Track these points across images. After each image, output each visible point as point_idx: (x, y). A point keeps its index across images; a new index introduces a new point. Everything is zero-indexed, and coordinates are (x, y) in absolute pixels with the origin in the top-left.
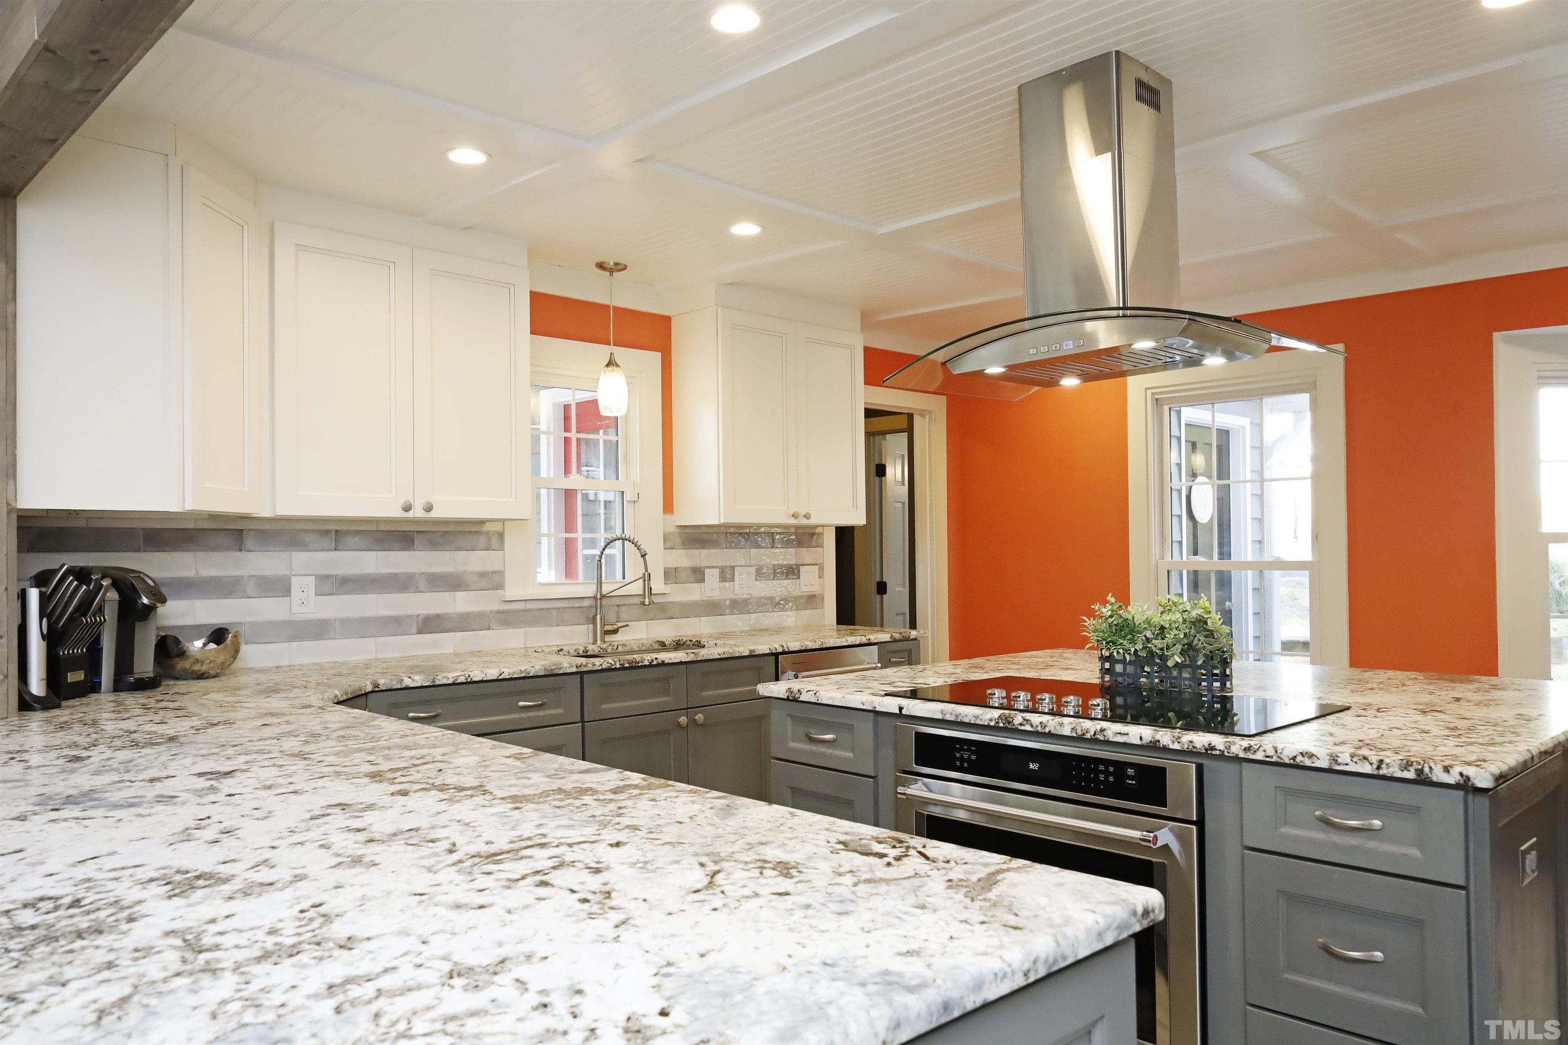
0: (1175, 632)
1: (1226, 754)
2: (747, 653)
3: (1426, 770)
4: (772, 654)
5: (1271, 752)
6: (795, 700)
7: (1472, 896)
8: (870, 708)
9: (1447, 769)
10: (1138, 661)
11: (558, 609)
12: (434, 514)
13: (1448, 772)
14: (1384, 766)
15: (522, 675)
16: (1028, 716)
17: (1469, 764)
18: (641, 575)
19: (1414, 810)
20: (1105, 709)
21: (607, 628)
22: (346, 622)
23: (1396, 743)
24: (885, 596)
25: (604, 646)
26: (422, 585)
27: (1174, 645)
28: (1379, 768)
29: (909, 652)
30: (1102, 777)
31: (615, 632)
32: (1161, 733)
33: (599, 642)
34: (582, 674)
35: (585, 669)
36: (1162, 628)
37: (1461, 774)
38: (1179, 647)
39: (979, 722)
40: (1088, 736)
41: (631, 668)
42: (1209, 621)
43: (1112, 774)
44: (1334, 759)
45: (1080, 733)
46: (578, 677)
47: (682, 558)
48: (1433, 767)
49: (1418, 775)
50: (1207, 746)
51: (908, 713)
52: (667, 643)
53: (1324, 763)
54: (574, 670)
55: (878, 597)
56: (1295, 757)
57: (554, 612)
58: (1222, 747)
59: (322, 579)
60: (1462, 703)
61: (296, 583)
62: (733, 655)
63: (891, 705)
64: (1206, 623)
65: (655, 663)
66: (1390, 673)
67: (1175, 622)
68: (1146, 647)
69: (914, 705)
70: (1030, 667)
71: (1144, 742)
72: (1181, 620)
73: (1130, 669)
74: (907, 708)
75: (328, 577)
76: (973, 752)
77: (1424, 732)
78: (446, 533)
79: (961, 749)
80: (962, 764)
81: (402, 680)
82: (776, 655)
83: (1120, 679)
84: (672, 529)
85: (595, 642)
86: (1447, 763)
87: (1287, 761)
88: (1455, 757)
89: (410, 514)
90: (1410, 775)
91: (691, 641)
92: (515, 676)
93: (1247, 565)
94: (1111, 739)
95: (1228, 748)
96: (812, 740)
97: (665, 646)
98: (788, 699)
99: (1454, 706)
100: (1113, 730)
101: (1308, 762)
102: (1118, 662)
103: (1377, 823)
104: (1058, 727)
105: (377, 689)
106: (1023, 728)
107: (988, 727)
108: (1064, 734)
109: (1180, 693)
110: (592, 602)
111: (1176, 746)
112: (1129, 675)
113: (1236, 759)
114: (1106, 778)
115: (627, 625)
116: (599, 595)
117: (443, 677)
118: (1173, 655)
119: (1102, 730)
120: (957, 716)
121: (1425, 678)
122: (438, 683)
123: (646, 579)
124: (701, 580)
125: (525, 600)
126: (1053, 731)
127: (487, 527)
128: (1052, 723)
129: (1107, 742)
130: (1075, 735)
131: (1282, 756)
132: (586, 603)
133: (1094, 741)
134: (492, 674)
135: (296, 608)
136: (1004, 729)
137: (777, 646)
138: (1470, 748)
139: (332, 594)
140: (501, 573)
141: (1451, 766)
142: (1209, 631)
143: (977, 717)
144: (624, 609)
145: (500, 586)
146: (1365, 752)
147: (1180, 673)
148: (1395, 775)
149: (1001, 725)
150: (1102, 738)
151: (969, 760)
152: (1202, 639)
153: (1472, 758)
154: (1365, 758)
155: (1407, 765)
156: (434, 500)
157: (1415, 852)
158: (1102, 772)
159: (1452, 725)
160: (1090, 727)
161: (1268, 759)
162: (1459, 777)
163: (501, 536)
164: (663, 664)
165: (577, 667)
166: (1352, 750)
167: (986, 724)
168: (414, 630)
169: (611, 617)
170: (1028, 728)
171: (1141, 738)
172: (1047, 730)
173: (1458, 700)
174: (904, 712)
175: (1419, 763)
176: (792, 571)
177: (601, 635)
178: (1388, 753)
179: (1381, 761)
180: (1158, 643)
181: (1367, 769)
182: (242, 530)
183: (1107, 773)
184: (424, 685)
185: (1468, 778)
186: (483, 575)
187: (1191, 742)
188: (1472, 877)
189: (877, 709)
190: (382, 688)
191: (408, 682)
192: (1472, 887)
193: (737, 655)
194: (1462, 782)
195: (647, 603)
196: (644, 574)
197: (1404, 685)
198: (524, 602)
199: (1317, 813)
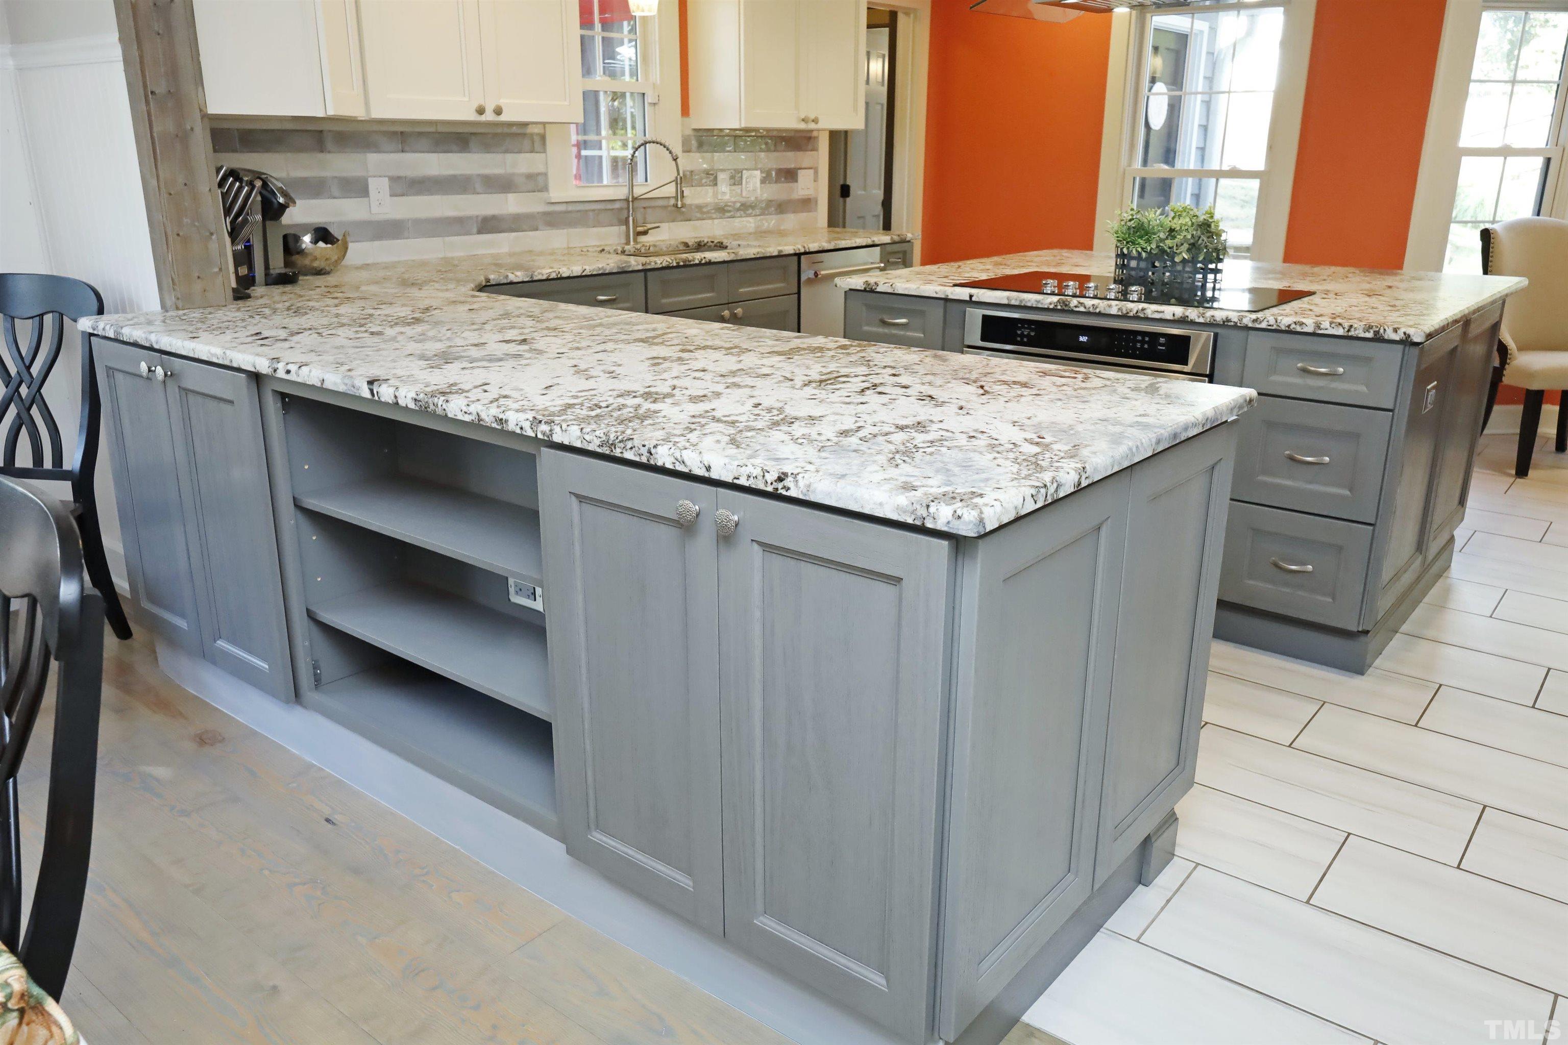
0: (1184, 233)
1: (1239, 324)
2: (776, 253)
3: (1382, 331)
4: (795, 254)
5: (1272, 322)
6: (872, 291)
7: (1395, 417)
8: (943, 297)
9: (1395, 330)
10: (1151, 258)
11: (594, 210)
12: (503, 118)
13: (1396, 332)
14: (1352, 329)
15: (600, 272)
16: (1082, 300)
17: (1411, 326)
18: (673, 178)
19: (1368, 360)
20: (1141, 294)
21: (640, 229)
22: (417, 222)
23: (1358, 315)
24: (848, 199)
25: (638, 246)
26: (478, 187)
27: (1182, 244)
28: (1349, 331)
29: (905, 253)
30: (1139, 345)
31: (645, 233)
32: (1190, 311)
33: (632, 243)
34: (645, 271)
35: (649, 267)
36: (1172, 230)
37: (1405, 333)
38: (1186, 246)
39: (1040, 306)
40: (1131, 314)
41: (685, 266)
42: (1213, 225)
43: (1146, 343)
44: (1318, 326)
45: (1125, 312)
46: (642, 274)
47: (697, 162)
48: (1387, 328)
49: (1375, 335)
50: (1224, 319)
51: (977, 300)
52: (690, 244)
53: (1309, 329)
54: (640, 267)
55: (841, 199)
56: (1290, 325)
57: (591, 213)
58: (1236, 320)
59: (395, 180)
60: (1394, 289)
61: (373, 184)
62: (765, 255)
63: (963, 293)
64: (1209, 226)
65: (703, 262)
66: (1333, 269)
67: (1185, 225)
68: (1159, 246)
69: (983, 294)
70: (1048, 264)
71: (1176, 317)
72: (1190, 223)
73: (1143, 265)
74: (978, 297)
75: (399, 178)
76: (1032, 330)
77: (1373, 308)
78: (495, 135)
79: (1023, 327)
80: (1022, 339)
81: (507, 276)
82: (798, 255)
83: (1133, 273)
84: (689, 132)
85: (628, 243)
86: (1396, 326)
87: (1283, 328)
88: (1400, 323)
89: (483, 118)
90: (1370, 335)
91: (712, 242)
92: (595, 273)
93: (1188, 173)
94: (1150, 316)
95: (1241, 320)
96: (884, 323)
97: (688, 246)
98: (865, 290)
99: (1389, 291)
100: (1152, 309)
101: (1299, 329)
102: (1133, 258)
103: (1341, 370)
104: (1107, 309)
105: (489, 284)
106: (1077, 309)
107: (1048, 310)
108: (1112, 313)
109: (1182, 283)
110: (624, 205)
111: (1201, 320)
112: (1141, 270)
113: (1247, 328)
114: (1142, 346)
115: (658, 227)
116: (631, 197)
117: (539, 274)
118: (1181, 253)
119: (1143, 310)
120: (1021, 301)
121: (1361, 272)
122: (535, 278)
123: (679, 182)
124: (715, 183)
125: (566, 202)
126: (1103, 311)
127: (531, 130)
128: (1102, 306)
129: (1147, 319)
130: (1120, 314)
131: (1280, 325)
132: (617, 205)
133: (1136, 318)
134: (576, 270)
135: (375, 209)
136: (1062, 311)
137: (800, 247)
138: (1408, 317)
139: (403, 195)
140: (545, 175)
141: (1399, 328)
142: (1210, 232)
143: (1038, 302)
144: (649, 211)
145: (545, 189)
146: (1339, 320)
147: (1184, 267)
148: (1360, 336)
149: (1059, 307)
150: (1142, 316)
151: (1028, 336)
152: (1205, 239)
153: (1411, 323)
154: (1340, 324)
155: (1368, 328)
156: (503, 102)
157: (1364, 389)
158: (1139, 341)
159: (1391, 304)
160: (1133, 307)
161: (1270, 327)
162: (1402, 335)
163: (543, 138)
164: (710, 263)
165: (643, 265)
166: (1331, 320)
167: (1046, 307)
168: (475, 230)
169: (639, 217)
170: (1082, 309)
171: (1174, 315)
172: (1097, 311)
173: (1390, 287)
174: (974, 299)
175: (1377, 327)
176: (790, 175)
177: (634, 235)
178: (1355, 321)
179: (1351, 326)
180: (1169, 242)
181: (1340, 332)
182: (321, 131)
183: (1143, 342)
184: (525, 280)
185: (1409, 336)
186: (530, 177)
187: (1213, 316)
188: (1398, 405)
189: (949, 297)
190: (492, 282)
191: (512, 277)
192: (1396, 411)
193: (768, 255)
194: (1404, 338)
195: (679, 205)
196: (677, 178)
197: (1347, 277)
198: (565, 204)
199: (1299, 365)
